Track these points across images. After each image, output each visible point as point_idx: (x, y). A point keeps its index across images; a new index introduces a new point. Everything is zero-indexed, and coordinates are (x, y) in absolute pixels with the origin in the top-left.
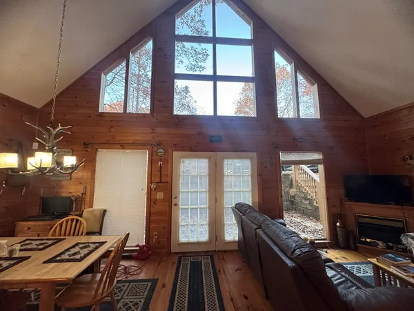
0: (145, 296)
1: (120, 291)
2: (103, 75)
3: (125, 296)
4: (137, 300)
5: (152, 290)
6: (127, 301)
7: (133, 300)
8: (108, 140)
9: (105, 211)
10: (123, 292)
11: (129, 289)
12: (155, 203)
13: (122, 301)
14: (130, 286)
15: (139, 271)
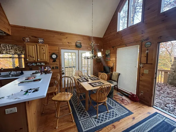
0: (122, 115)
1: (115, 106)
2: (118, 13)
3: (115, 109)
4: (118, 114)
5: (127, 115)
6: (115, 111)
7: (116, 112)
8: (121, 44)
9: (119, 74)
10: (116, 107)
11: (118, 107)
12: (142, 75)
13: (113, 109)
14: (119, 107)
15: (127, 104)
